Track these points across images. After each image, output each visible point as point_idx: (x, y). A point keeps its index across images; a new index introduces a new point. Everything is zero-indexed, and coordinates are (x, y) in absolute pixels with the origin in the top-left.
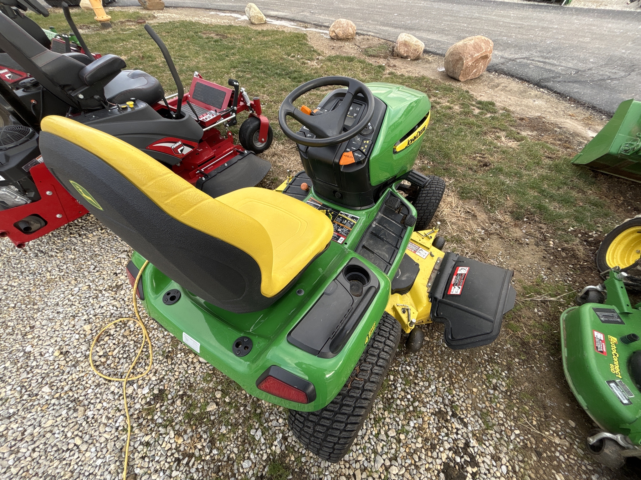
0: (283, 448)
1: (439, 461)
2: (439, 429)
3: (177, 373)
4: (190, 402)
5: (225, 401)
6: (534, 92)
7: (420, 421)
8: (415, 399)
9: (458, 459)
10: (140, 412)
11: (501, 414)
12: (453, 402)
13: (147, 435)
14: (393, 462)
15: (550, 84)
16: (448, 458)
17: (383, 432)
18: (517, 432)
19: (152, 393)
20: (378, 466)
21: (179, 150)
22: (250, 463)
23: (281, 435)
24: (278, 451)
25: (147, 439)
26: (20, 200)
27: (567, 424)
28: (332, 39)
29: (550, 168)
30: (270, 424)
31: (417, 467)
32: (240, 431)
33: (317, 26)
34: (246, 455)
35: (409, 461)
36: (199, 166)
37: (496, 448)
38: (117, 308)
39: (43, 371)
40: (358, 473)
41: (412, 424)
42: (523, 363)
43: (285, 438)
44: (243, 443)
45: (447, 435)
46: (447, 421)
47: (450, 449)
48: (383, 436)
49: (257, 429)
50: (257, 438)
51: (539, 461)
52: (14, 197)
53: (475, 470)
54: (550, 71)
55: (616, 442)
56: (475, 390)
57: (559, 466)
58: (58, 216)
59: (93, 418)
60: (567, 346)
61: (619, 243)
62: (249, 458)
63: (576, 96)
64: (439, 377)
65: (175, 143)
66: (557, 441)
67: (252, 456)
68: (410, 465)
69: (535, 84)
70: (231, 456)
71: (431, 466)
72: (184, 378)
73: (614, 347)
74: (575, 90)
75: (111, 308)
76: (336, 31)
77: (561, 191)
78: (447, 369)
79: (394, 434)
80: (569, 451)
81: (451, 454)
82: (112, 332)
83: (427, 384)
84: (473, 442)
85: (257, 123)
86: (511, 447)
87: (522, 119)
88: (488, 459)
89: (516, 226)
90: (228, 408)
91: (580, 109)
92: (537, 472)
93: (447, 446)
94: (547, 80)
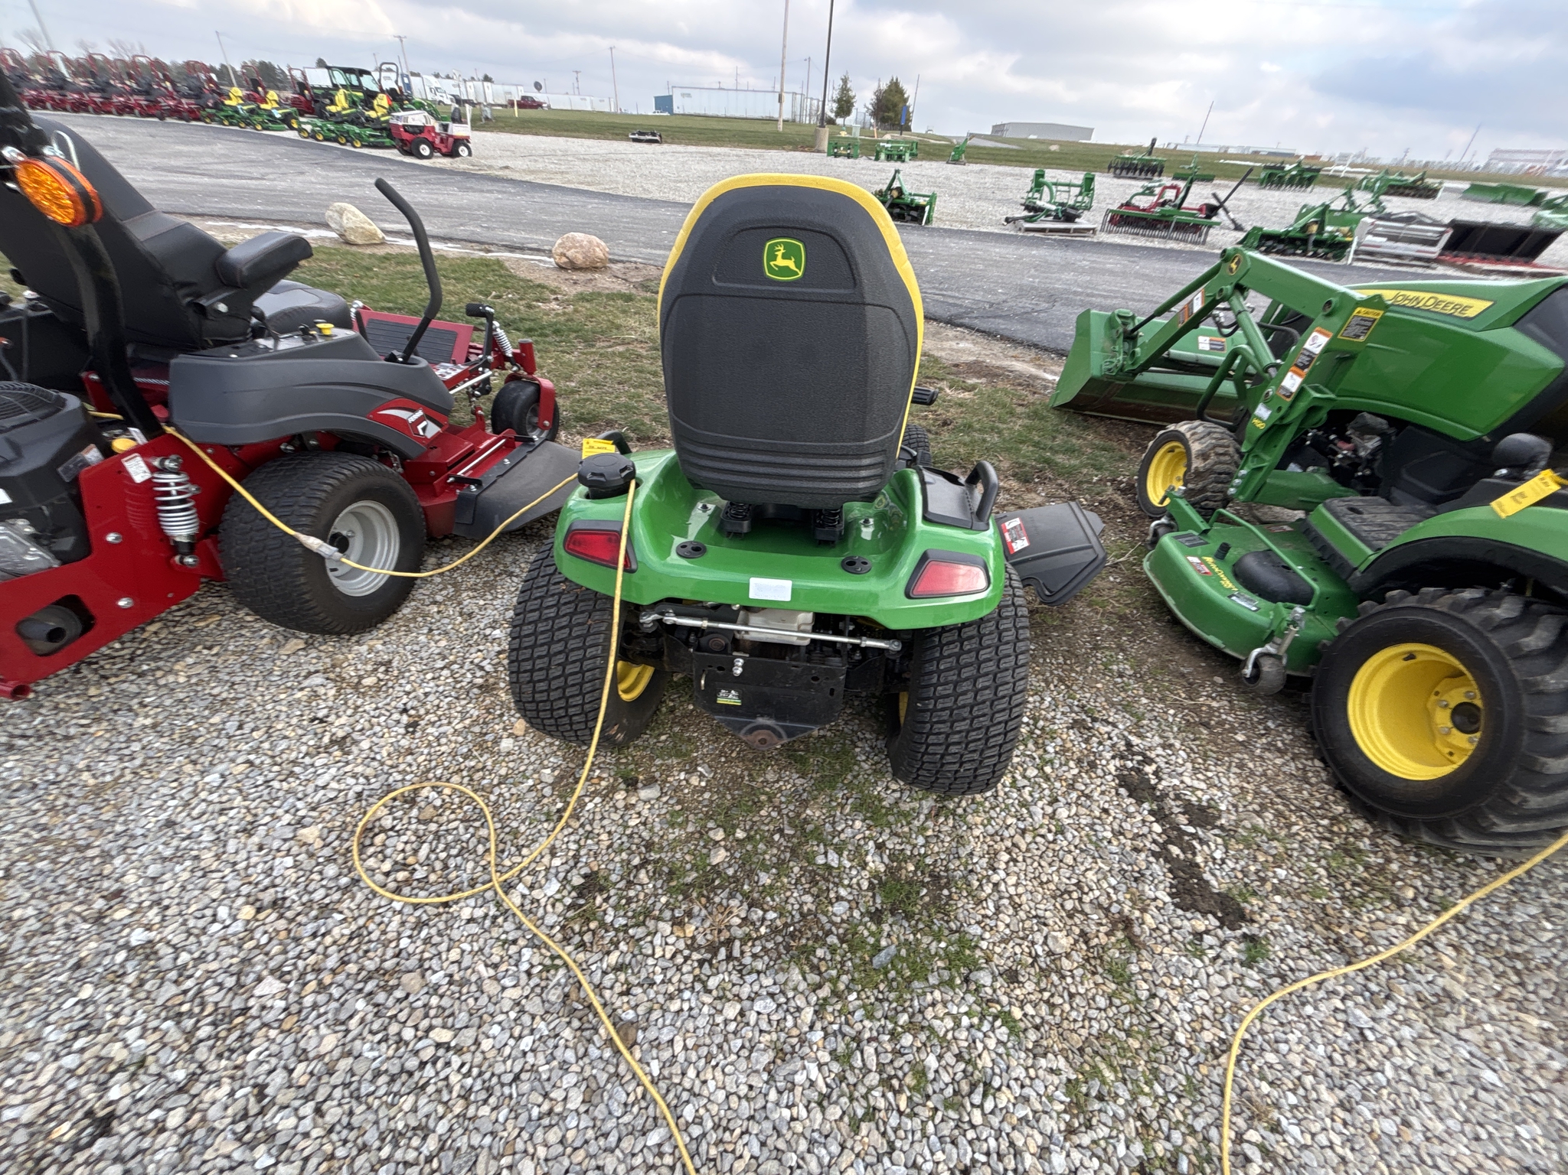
0: (886, 860)
1: (1109, 778)
2: (1087, 741)
3: (604, 837)
4: (666, 869)
5: (738, 840)
6: (951, 332)
7: (1058, 741)
8: (1036, 720)
9: (1129, 764)
10: (563, 928)
11: (1144, 701)
12: (1083, 706)
13: (608, 953)
14: (1055, 805)
15: (966, 321)
16: (1117, 769)
17: (1018, 776)
18: (1172, 712)
19: (569, 888)
20: (1039, 818)
21: (420, 427)
22: (846, 904)
23: (871, 844)
24: (882, 868)
25: (613, 958)
26: (35, 557)
27: (1214, 683)
28: (561, 268)
29: (1029, 417)
30: (843, 836)
31: (1088, 797)
32: (796, 869)
33: (512, 248)
34: (832, 895)
35: (1074, 795)
36: (450, 468)
37: (1161, 737)
38: (367, 778)
39: (228, 961)
40: (1018, 838)
41: (1050, 749)
42: (1133, 638)
43: (880, 847)
44: (813, 882)
45: (1100, 743)
46: (1089, 729)
47: (1113, 757)
48: (1021, 782)
49: (826, 854)
50: (835, 864)
51: (1211, 733)
52: (21, 550)
53: (1154, 767)
54: (955, 305)
55: (1268, 655)
56: (1099, 685)
57: (1233, 727)
58: (123, 603)
59: (450, 983)
60: (1169, 593)
61: (1155, 477)
62: (839, 898)
63: (1007, 333)
64: (1048, 686)
65: (414, 411)
66: (1215, 704)
67: (843, 892)
68: (1079, 798)
69: (947, 323)
70: (805, 908)
71: (1103, 788)
72: (625, 839)
73: (1214, 566)
74: (1000, 325)
75: (352, 781)
76: (569, 254)
77: (1058, 441)
78: (1052, 673)
79: (1035, 772)
80: (1232, 708)
81: (1117, 762)
82: (388, 822)
83: (1037, 698)
84: (1135, 740)
85: (531, 389)
86: (1175, 729)
87: (957, 366)
88: (1160, 751)
89: (1029, 491)
90: (749, 847)
91: (1020, 349)
92: (1216, 745)
93: (1108, 755)
94: (960, 316)
